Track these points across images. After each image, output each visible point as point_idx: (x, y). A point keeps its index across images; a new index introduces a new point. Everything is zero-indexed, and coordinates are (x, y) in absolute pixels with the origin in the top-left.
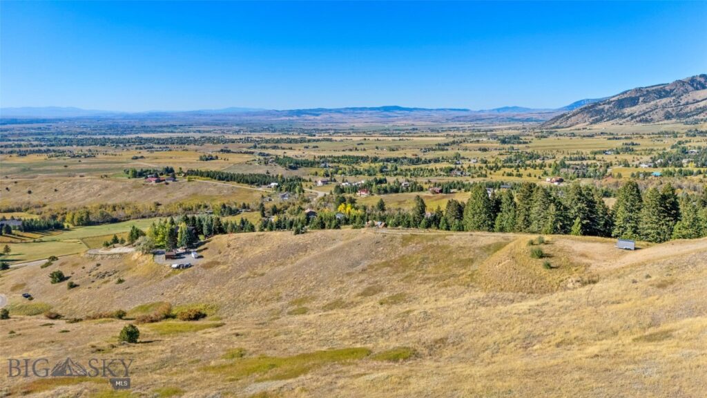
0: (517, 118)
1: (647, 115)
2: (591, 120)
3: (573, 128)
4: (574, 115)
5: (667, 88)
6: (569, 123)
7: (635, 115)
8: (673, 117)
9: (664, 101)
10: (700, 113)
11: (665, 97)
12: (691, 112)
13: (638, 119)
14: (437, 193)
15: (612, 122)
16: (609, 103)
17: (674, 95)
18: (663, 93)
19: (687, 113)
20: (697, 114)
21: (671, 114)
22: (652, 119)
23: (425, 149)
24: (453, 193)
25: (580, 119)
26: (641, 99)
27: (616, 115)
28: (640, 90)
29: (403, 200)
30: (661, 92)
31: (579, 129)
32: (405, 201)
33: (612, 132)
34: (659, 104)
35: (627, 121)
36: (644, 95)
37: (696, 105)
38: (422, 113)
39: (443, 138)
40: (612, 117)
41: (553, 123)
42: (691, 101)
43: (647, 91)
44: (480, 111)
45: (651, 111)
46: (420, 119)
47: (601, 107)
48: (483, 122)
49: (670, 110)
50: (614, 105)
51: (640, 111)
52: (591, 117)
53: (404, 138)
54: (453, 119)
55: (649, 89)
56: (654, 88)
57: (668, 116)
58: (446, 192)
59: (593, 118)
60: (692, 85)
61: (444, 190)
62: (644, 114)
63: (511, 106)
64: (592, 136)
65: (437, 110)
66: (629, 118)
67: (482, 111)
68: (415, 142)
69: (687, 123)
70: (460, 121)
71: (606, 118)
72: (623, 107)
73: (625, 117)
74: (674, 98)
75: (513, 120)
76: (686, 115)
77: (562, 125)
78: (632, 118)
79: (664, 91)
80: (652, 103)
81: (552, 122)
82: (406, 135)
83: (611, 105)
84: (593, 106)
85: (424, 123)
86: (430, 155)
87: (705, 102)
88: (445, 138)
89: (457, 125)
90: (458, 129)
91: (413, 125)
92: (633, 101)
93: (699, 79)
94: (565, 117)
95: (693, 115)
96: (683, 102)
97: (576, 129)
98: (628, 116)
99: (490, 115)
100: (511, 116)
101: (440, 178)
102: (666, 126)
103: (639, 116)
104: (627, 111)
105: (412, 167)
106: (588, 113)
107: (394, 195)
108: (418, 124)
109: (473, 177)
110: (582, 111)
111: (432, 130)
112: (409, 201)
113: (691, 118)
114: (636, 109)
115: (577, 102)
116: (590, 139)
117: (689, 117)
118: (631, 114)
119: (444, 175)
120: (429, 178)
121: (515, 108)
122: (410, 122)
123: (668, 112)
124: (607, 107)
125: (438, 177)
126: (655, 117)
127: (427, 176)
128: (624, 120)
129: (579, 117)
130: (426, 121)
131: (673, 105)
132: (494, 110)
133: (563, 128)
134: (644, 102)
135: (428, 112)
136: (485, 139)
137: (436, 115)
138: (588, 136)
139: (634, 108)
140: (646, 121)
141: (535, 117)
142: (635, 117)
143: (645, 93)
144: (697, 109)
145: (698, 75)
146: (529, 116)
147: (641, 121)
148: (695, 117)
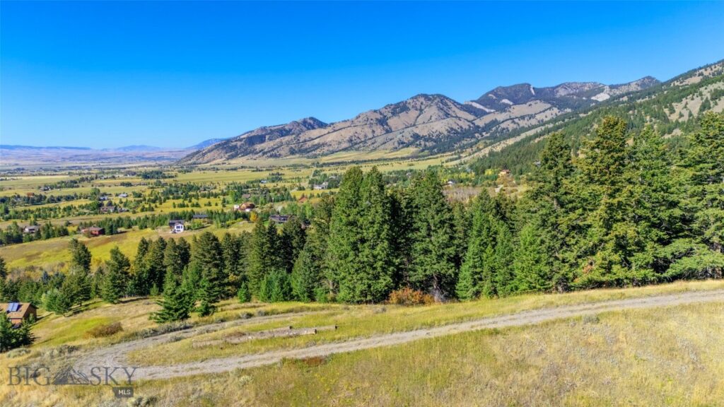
0: (147, 156)
1: (275, 151)
2: (227, 156)
3: (212, 163)
4: (210, 151)
5: (287, 128)
6: (206, 159)
7: (266, 150)
8: (296, 152)
9: (287, 138)
10: (316, 149)
11: (285, 135)
12: (310, 148)
13: (269, 154)
14: (96, 235)
15: (246, 157)
16: (241, 140)
17: (293, 134)
18: (284, 132)
19: (306, 149)
20: (314, 150)
21: (294, 150)
22: (280, 155)
23: (45, 186)
24: (121, 232)
25: (216, 155)
26: (267, 137)
27: (248, 151)
28: (264, 129)
29: (35, 252)
30: (283, 132)
31: (219, 164)
32: (38, 254)
33: (251, 166)
34: (284, 141)
35: (260, 157)
36: (268, 134)
37: (312, 142)
38: (27, 152)
39: (65, 177)
40: (245, 153)
41: (190, 160)
42: (307, 139)
43: (271, 130)
44: (103, 150)
45: (277, 148)
46: (27, 158)
47: (234, 143)
48: (109, 160)
49: (293, 146)
50: (245, 142)
51: (269, 148)
52: (226, 153)
53: (8, 178)
54: (71, 158)
55: (272, 128)
56: (276, 128)
57: (292, 152)
58: (111, 233)
59: (229, 154)
60: (305, 126)
61: (107, 231)
62: (273, 150)
63: (138, 145)
64: (235, 169)
65: (48, 148)
66: (261, 154)
67: (106, 150)
68: (25, 181)
69: (308, 157)
70: (80, 160)
71: (240, 153)
72: (253, 144)
73: (257, 153)
74: (294, 136)
75: (143, 158)
76: (306, 151)
77: (199, 161)
78: (264, 154)
79: (285, 130)
80: (278, 140)
81: (187, 158)
82: (10, 174)
83: (243, 142)
84: (226, 143)
85: (32, 163)
86: (56, 193)
87: (318, 139)
88: (68, 176)
89: (78, 164)
90: (80, 168)
91: (17, 165)
92: (261, 139)
93: (309, 121)
94: (201, 153)
95: (312, 151)
96: (301, 140)
97: (216, 164)
98: (260, 151)
99: (116, 154)
100: (140, 155)
101: (85, 217)
102: (294, 160)
103: (269, 152)
104: (258, 147)
105: (33, 208)
106: (222, 149)
107: (15, 246)
108: (23, 163)
109: (134, 212)
110: (217, 147)
111: (46, 170)
112: (46, 253)
113: (310, 154)
114: (266, 145)
115: (206, 141)
116: (234, 172)
117: (309, 152)
118: (262, 150)
119: (90, 214)
120: (68, 219)
121: (142, 147)
122: (13, 162)
123: (291, 148)
124: (239, 144)
125: (81, 217)
126: (282, 152)
127: (63, 217)
128: (257, 156)
129: (215, 153)
130: (34, 160)
131: (295, 142)
132: (119, 149)
133: (200, 163)
134: (270, 139)
135: (36, 151)
136: (121, 176)
137: (47, 154)
138: (232, 169)
139: (263, 145)
140: (275, 156)
141: (166, 155)
142: (266, 153)
143: (269, 132)
144: (314, 146)
145: (308, 117)
146: (161, 155)
147: (271, 156)
148: (313, 152)
